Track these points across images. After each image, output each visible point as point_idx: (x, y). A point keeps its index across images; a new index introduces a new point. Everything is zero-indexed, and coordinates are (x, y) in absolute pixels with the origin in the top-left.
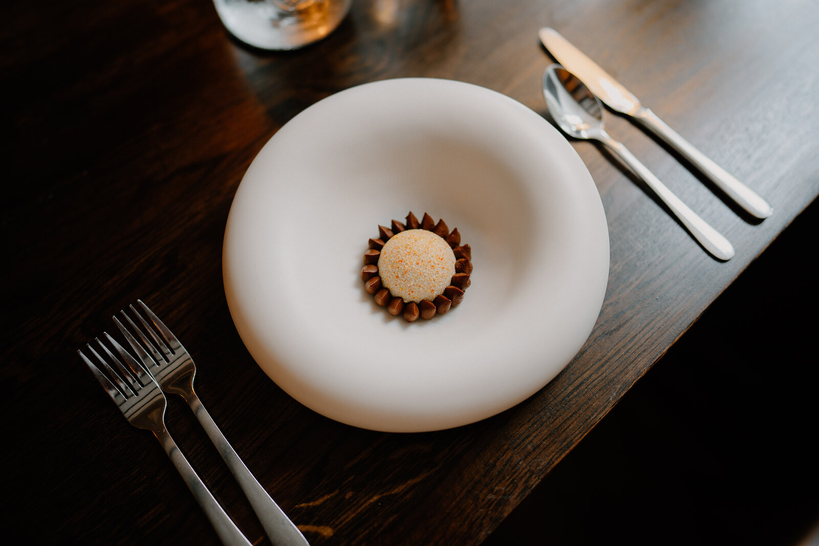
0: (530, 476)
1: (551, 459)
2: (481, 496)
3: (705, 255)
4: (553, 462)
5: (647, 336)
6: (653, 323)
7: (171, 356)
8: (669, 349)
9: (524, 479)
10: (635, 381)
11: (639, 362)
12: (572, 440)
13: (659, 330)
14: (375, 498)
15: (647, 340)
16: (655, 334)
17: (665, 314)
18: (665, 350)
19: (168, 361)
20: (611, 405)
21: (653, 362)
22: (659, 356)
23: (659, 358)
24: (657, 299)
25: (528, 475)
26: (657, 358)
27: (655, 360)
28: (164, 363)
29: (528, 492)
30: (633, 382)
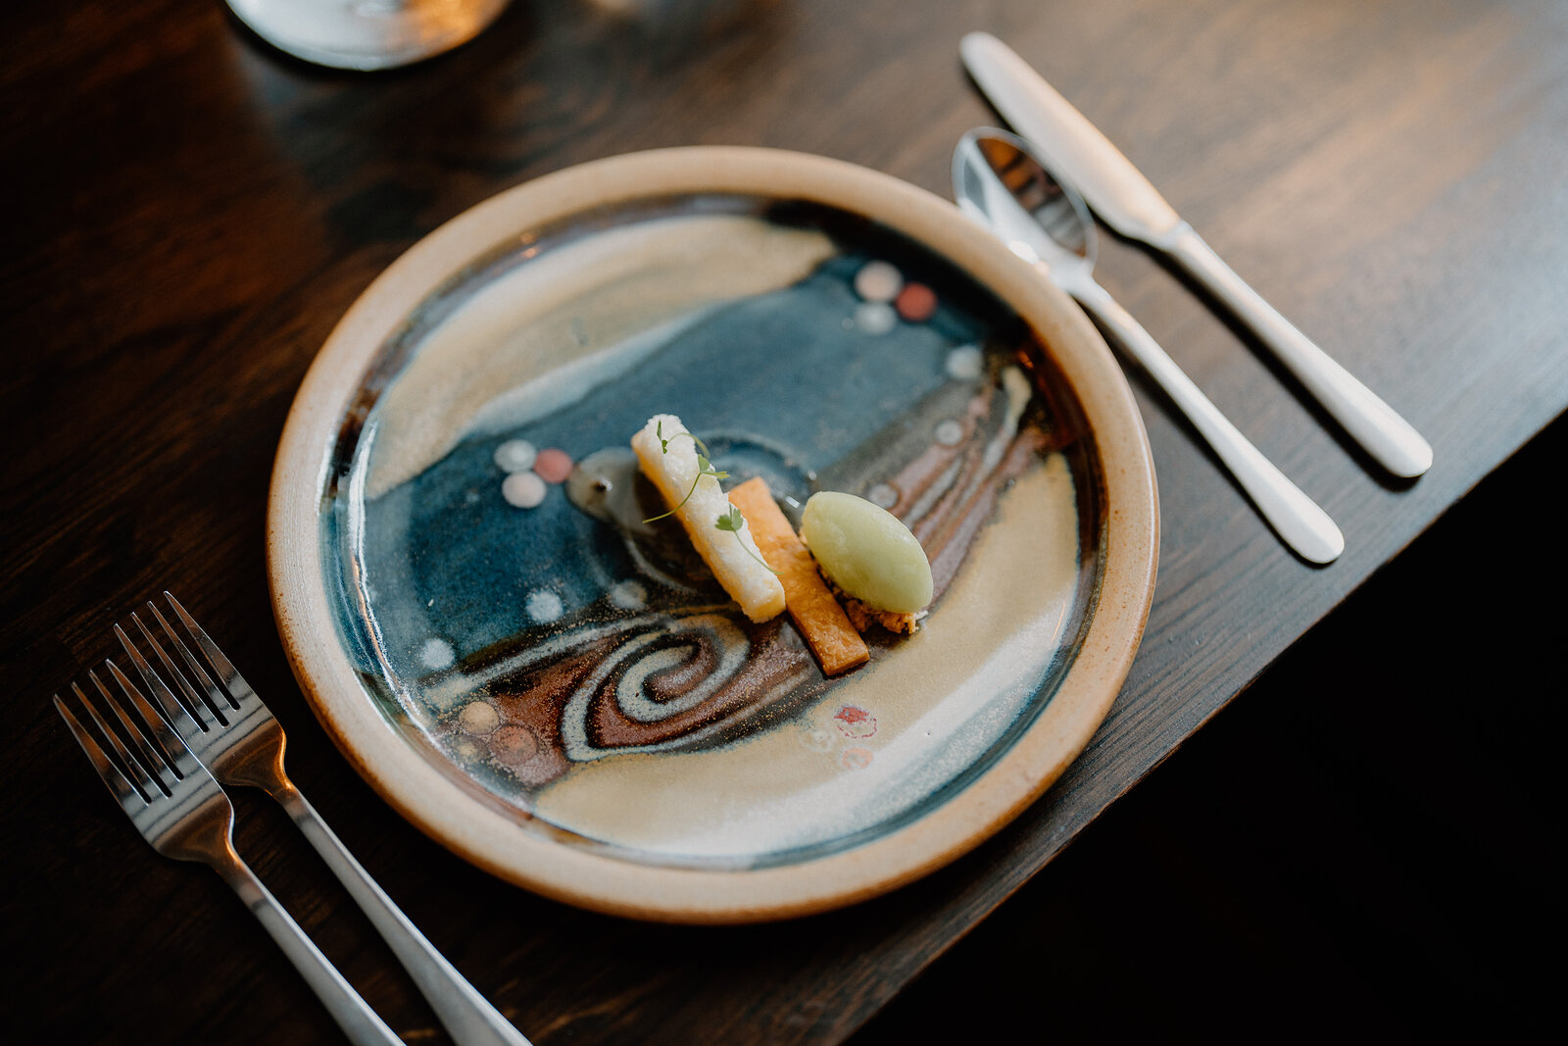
0: (878, 983)
1: (923, 951)
2: (777, 1019)
3: (1281, 551)
4: (926, 957)
5: (1140, 717)
6: (1157, 689)
7: (230, 714)
8: (1183, 742)
9: (865, 988)
10: (1107, 804)
11: (1119, 767)
12: (967, 917)
13: (1168, 704)
14: (562, 1021)
15: (1140, 723)
16: (1158, 712)
17: (1183, 672)
18: (1175, 744)
19: (224, 722)
20: (1053, 849)
21: (1148, 766)
22: (1162, 754)
23: (1161, 760)
24: (1170, 642)
25: (873, 980)
26: (1157, 760)
27: (1153, 763)
28: (216, 727)
29: (871, 1012)
30: (1101, 806)
